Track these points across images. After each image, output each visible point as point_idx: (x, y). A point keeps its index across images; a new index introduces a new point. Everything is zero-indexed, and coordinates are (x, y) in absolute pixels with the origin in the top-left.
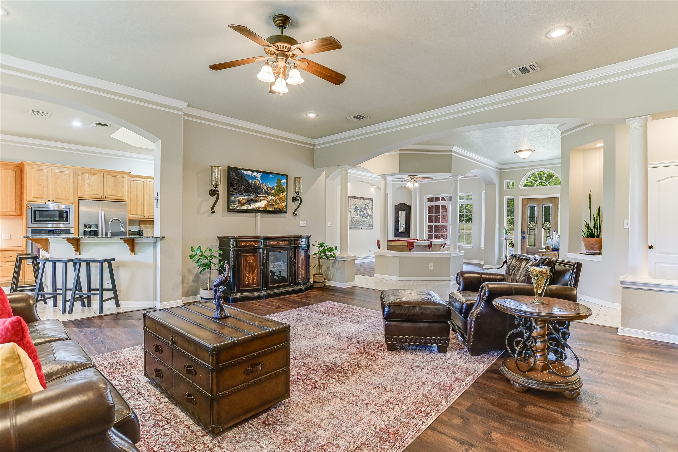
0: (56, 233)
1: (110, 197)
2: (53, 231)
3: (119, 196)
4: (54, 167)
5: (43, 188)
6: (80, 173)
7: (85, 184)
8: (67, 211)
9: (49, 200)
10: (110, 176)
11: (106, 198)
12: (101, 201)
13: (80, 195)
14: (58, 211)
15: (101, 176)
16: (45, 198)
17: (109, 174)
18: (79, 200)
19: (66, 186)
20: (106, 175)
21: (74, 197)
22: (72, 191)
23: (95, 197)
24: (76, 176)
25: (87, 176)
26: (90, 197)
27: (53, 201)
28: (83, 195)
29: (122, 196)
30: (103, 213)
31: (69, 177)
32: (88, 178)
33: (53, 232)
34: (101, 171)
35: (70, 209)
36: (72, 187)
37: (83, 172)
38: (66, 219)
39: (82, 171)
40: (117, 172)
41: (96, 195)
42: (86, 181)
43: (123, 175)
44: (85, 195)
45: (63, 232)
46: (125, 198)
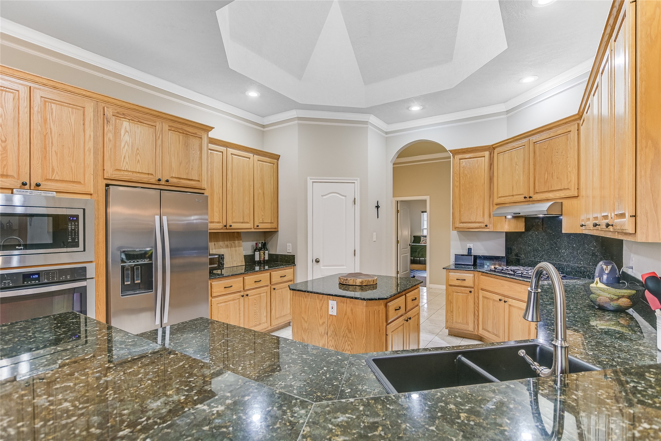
0: (46, 281)
1: (175, 180)
2: (37, 276)
3: (192, 180)
4: (37, 86)
5: (3, 144)
6: (109, 112)
7: (123, 145)
8: (77, 216)
9: (24, 184)
10: (176, 130)
11: (167, 184)
12: (161, 190)
13: (110, 172)
14: (48, 215)
15: (157, 127)
16: (12, 177)
17: (176, 125)
18: (107, 185)
19: (74, 145)
20: (167, 126)
21: (95, 175)
22: (90, 160)
23: (145, 180)
24: (101, 121)
25: (126, 124)
26: (134, 179)
27: (38, 185)
28: (118, 173)
29: (199, 181)
30: (165, 218)
31: (82, 122)
32: (128, 129)
33: (38, 279)
34: (158, 117)
35: (84, 210)
36: (89, 150)
37: (118, 113)
38: (73, 239)
39: (115, 110)
40: (190, 123)
41: (147, 176)
42: (125, 138)
43: (199, 132)
44: (122, 173)
45: (66, 277)
46: (204, 185)
